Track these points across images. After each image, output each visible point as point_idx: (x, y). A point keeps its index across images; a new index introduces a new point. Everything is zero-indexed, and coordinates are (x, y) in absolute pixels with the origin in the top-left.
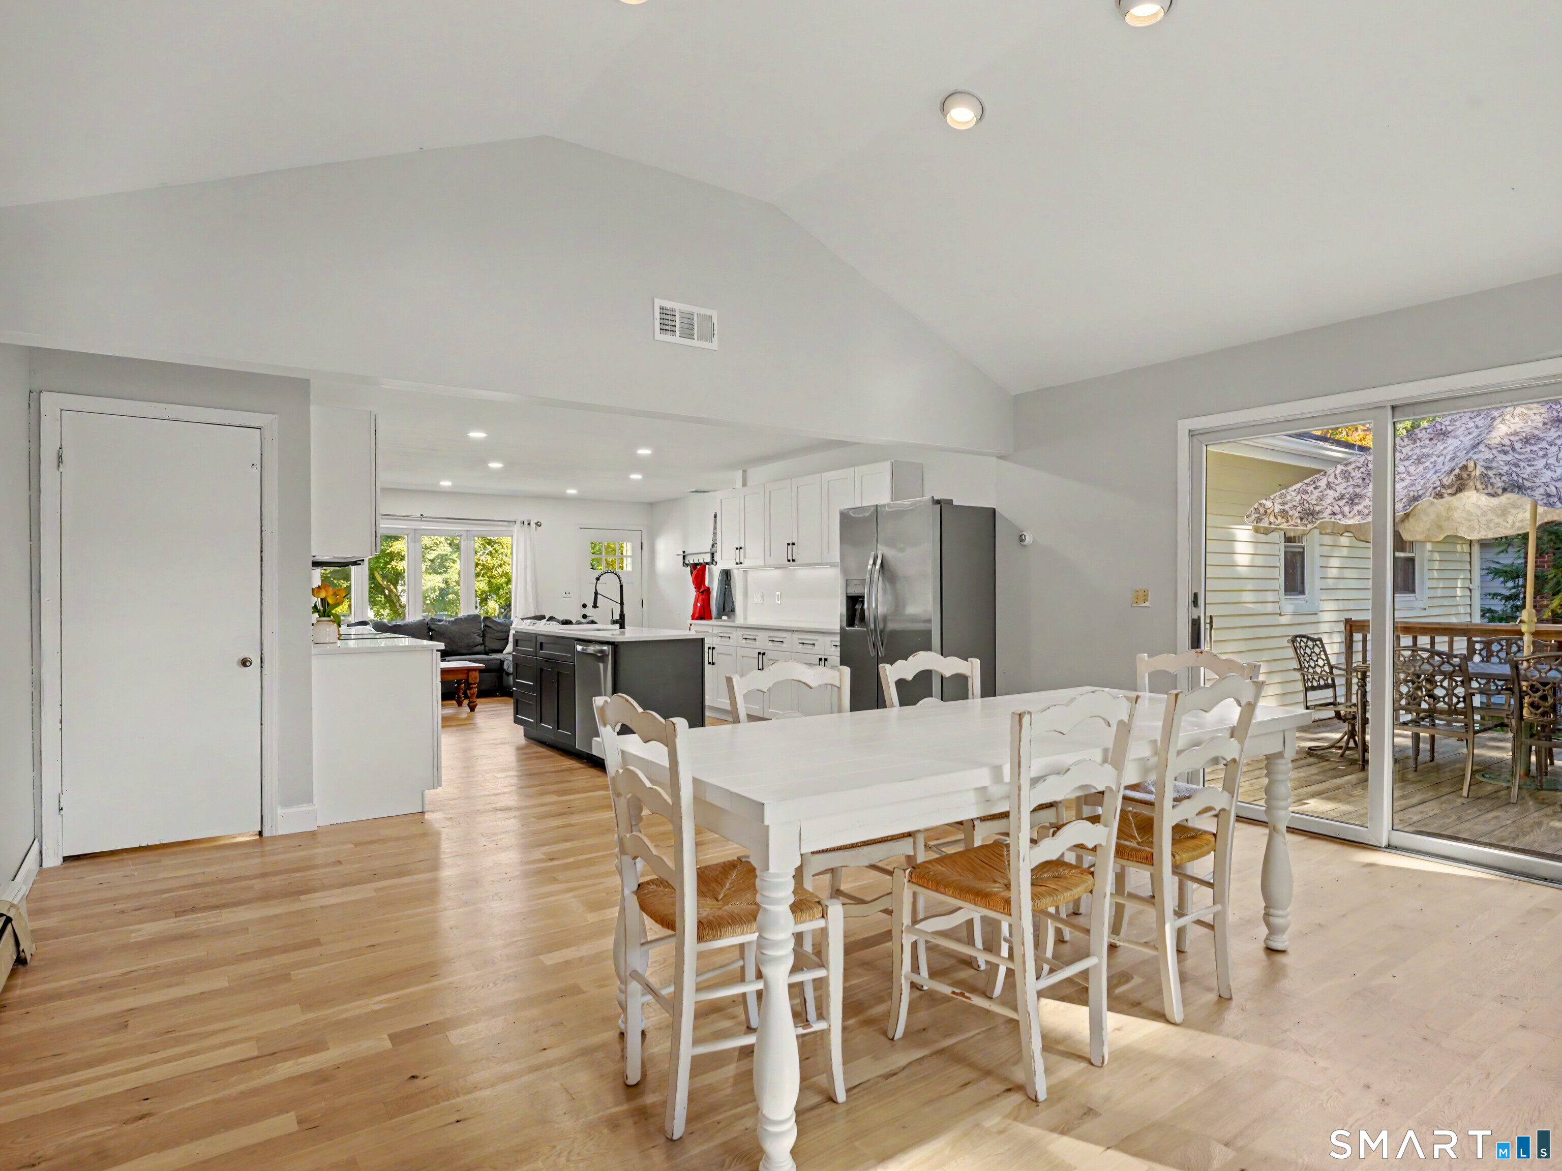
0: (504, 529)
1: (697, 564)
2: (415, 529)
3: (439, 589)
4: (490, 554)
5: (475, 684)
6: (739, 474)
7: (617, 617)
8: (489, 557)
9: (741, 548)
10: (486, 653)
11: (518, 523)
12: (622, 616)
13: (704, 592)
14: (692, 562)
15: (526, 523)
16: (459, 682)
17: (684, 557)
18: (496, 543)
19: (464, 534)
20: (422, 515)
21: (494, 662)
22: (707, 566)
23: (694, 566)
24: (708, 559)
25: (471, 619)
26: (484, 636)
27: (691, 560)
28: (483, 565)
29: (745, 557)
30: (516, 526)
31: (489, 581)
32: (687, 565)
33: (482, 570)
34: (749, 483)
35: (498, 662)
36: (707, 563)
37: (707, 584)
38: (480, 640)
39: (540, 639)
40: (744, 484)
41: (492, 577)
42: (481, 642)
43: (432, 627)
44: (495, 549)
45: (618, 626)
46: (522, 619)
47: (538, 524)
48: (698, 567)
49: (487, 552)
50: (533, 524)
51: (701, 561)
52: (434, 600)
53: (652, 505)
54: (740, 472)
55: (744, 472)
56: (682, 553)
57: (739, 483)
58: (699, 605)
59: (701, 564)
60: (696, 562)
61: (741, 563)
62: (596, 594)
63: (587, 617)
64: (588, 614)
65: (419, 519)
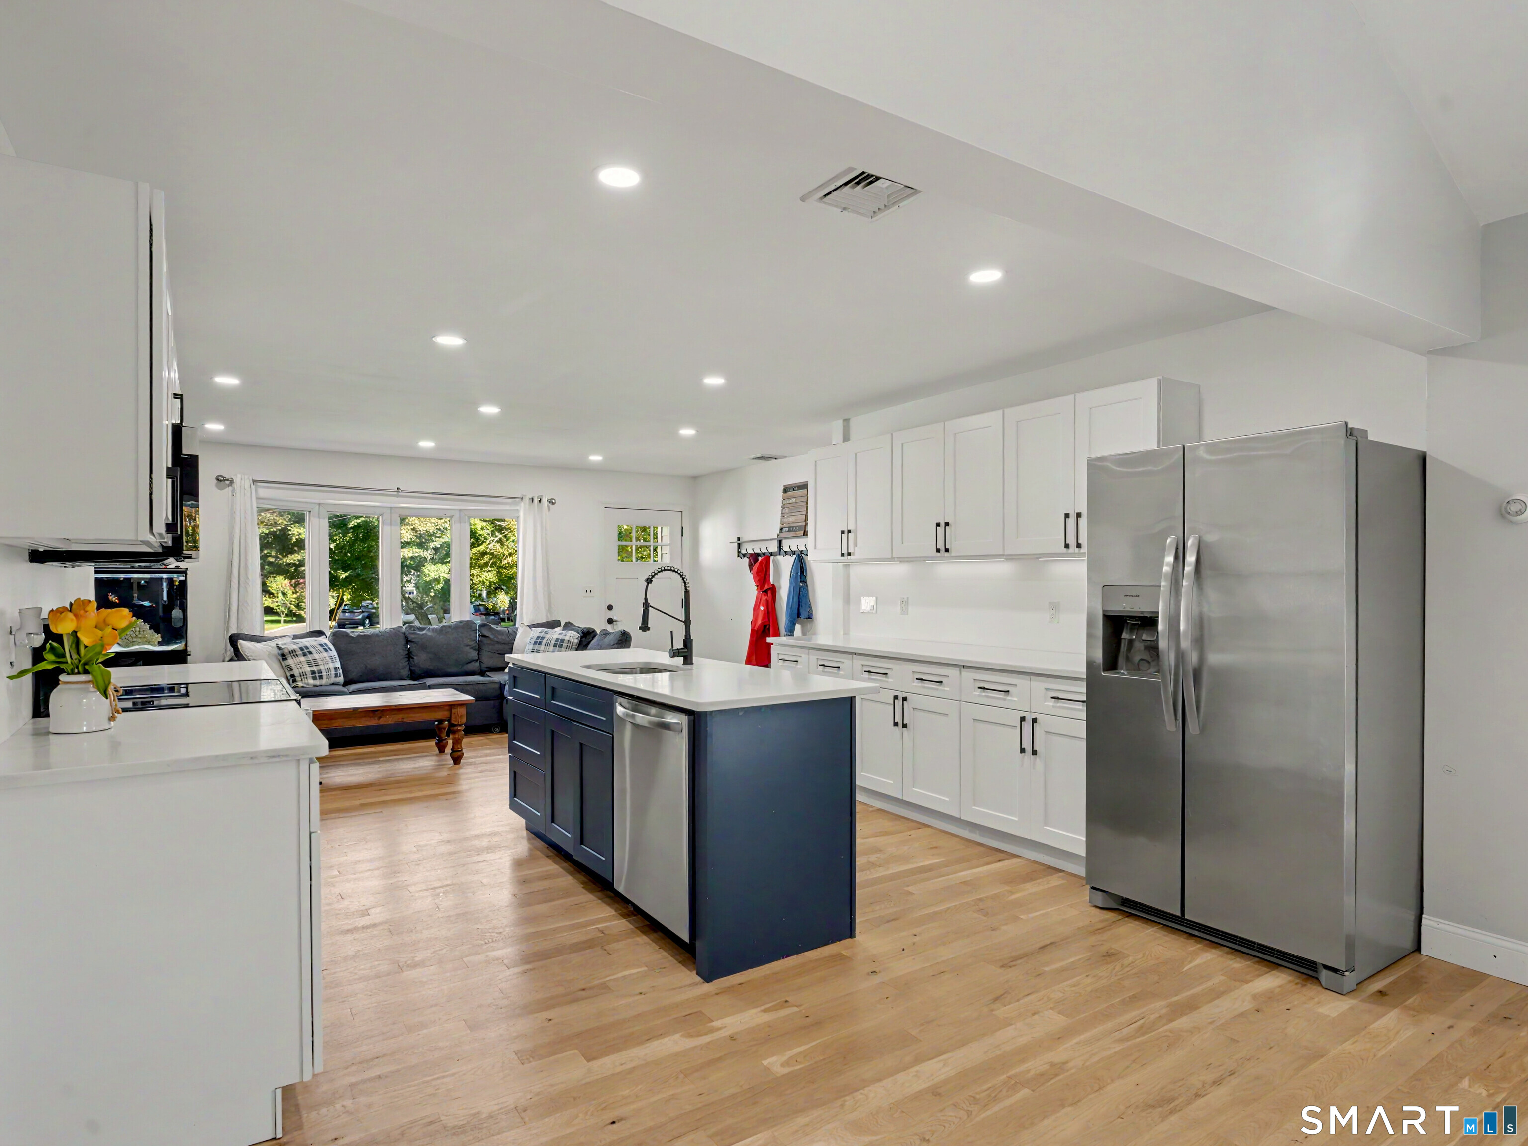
0: (508, 508)
1: (758, 555)
2: (391, 508)
3: (444, 581)
4: (500, 541)
5: (460, 725)
6: (838, 424)
7: (679, 644)
8: (498, 546)
9: (849, 531)
10: (482, 673)
11: (526, 500)
12: (688, 642)
13: (767, 590)
14: (750, 551)
15: (536, 500)
16: (441, 722)
17: (739, 545)
18: (507, 529)
19: (457, 515)
20: (398, 489)
21: (490, 686)
22: (772, 558)
23: (754, 557)
24: (774, 548)
25: (463, 627)
26: (479, 650)
27: (748, 549)
28: (492, 554)
29: (855, 545)
30: (522, 504)
31: (498, 572)
32: (744, 555)
33: (490, 559)
34: (853, 436)
35: (497, 686)
36: (771, 554)
37: (772, 580)
38: (474, 654)
39: (551, 682)
40: (846, 438)
41: (502, 567)
42: (477, 658)
43: (411, 637)
44: (505, 536)
45: (680, 660)
46: (530, 626)
47: (551, 502)
48: (760, 558)
49: (496, 539)
50: (544, 501)
51: (764, 550)
52: (439, 593)
53: (695, 478)
54: (839, 423)
55: (846, 421)
56: (736, 540)
57: (837, 436)
58: (762, 608)
59: (764, 554)
60: (757, 551)
61: (849, 554)
62: (646, 605)
63: (614, 622)
64: (615, 618)
65: (396, 493)
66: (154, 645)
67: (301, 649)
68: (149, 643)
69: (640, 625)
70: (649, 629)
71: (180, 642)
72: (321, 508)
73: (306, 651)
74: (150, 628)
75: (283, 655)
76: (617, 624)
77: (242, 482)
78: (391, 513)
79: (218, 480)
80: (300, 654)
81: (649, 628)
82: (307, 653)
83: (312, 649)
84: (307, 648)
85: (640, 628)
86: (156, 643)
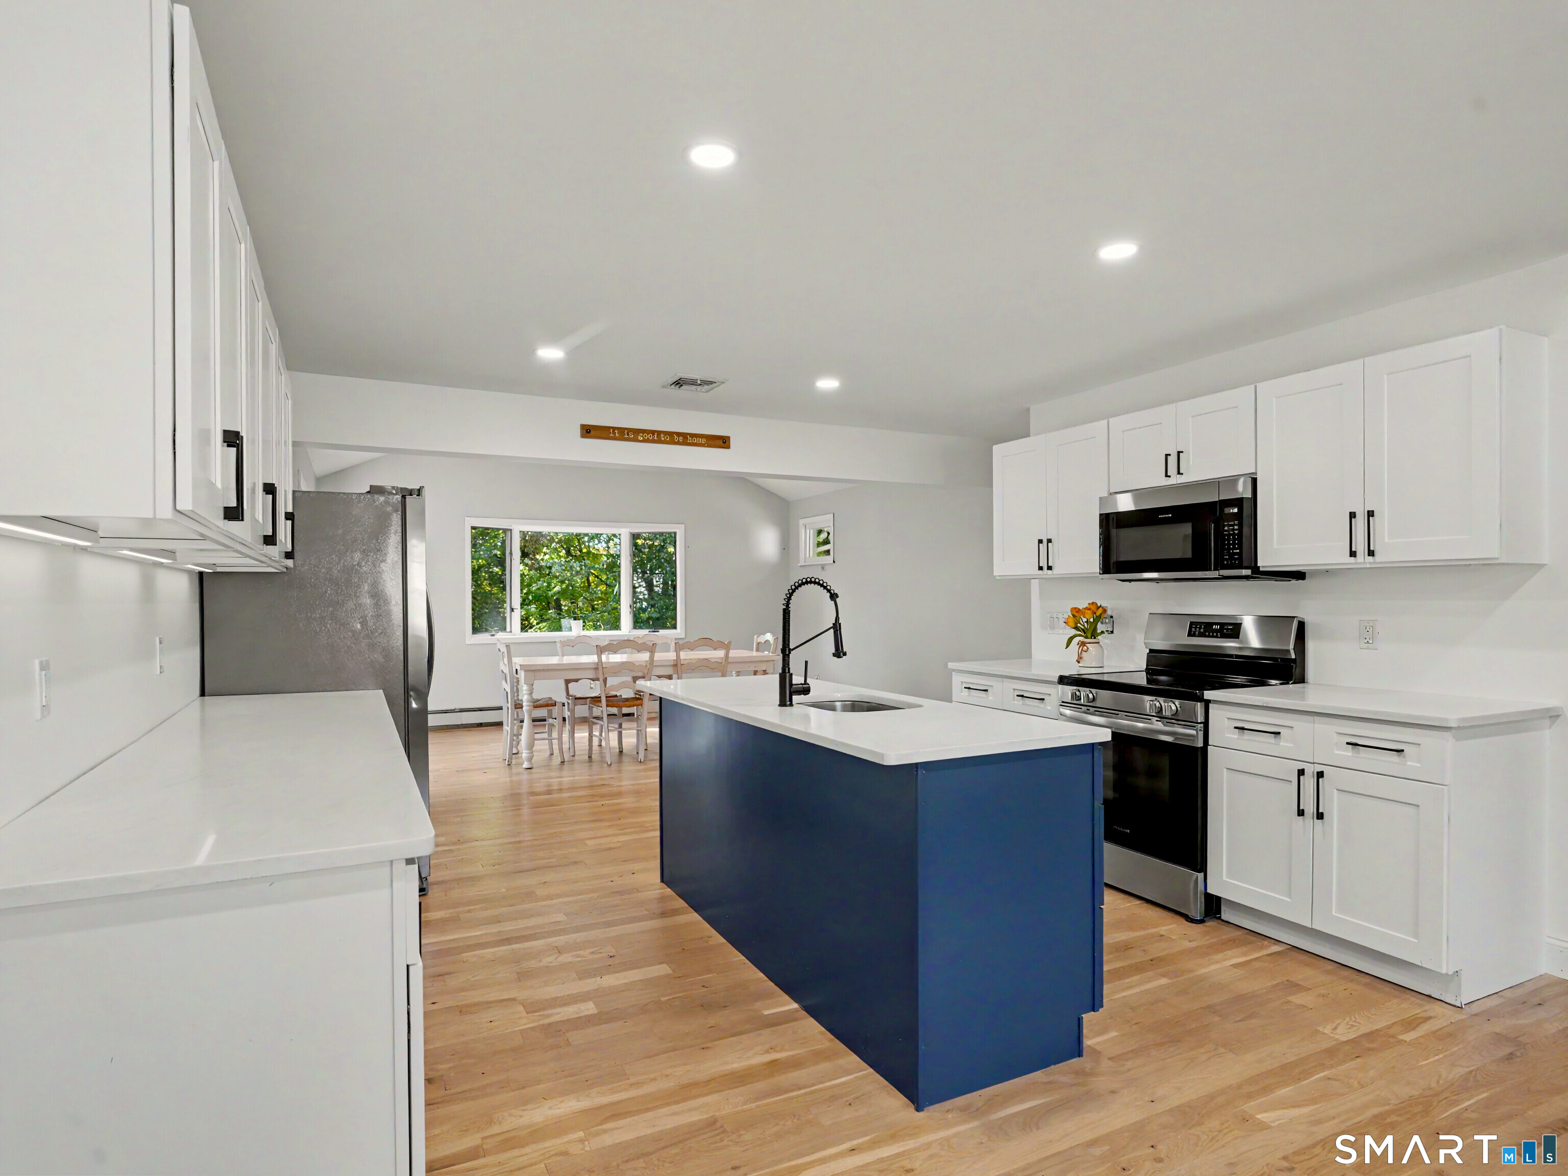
69: (834, 652)
70: (845, 654)
81: (846, 652)
85: (834, 655)
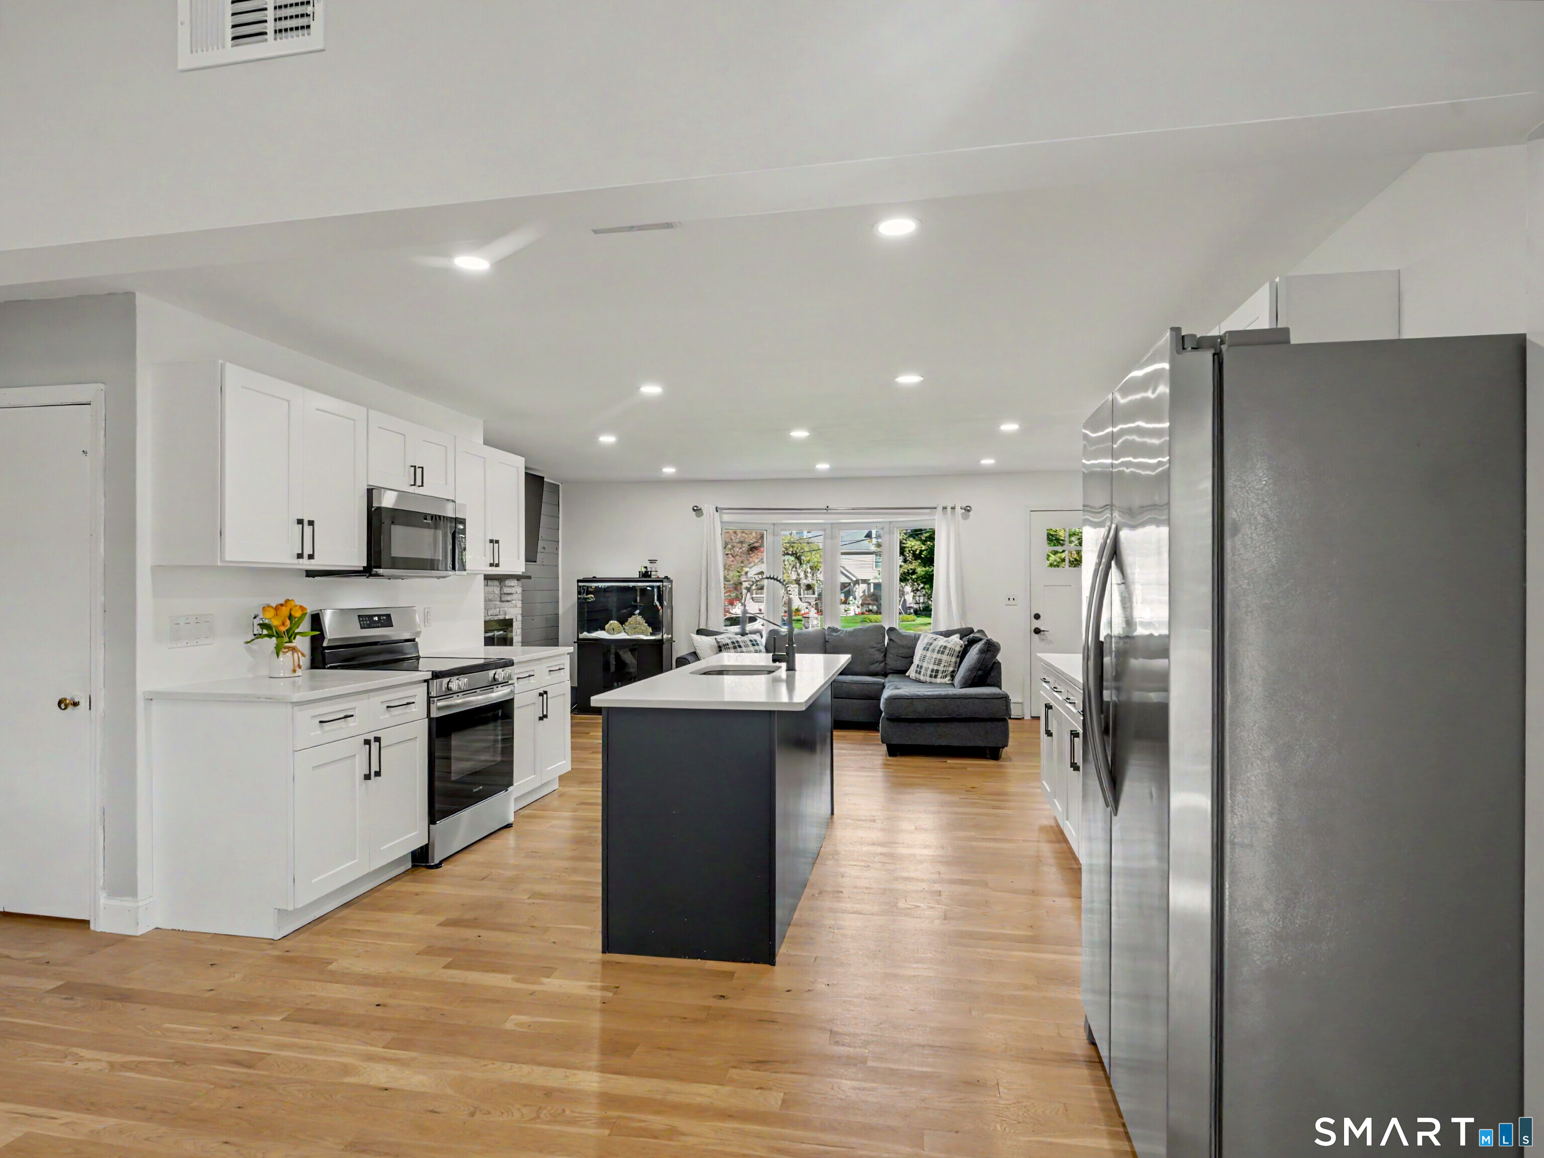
11: (940, 509)
15: (950, 509)
25: (872, 631)
30: (937, 513)
43: (827, 638)
47: (966, 509)
50: (958, 509)
63: (1041, 633)
64: (1042, 628)
65: (826, 511)
66: (647, 635)
67: (733, 643)
68: (643, 633)
71: (659, 634)
72: (775, 526)
73: (736, 644)
74: (646, 623)
75: (720, 647)
76: (1044, 635)
77: (708, 509)
78: (832, 528)
79: (693, 509)
80: (731, 647)
82: (737, 647)
83: (741, 644)
84: (737, 642)
86: (649, 634)
